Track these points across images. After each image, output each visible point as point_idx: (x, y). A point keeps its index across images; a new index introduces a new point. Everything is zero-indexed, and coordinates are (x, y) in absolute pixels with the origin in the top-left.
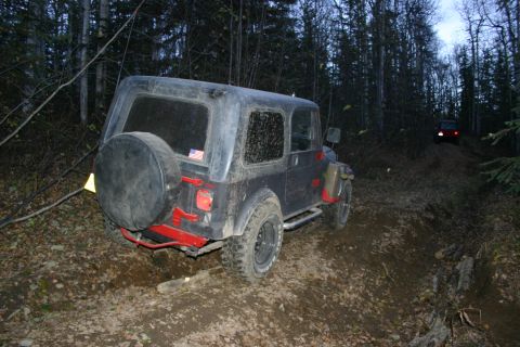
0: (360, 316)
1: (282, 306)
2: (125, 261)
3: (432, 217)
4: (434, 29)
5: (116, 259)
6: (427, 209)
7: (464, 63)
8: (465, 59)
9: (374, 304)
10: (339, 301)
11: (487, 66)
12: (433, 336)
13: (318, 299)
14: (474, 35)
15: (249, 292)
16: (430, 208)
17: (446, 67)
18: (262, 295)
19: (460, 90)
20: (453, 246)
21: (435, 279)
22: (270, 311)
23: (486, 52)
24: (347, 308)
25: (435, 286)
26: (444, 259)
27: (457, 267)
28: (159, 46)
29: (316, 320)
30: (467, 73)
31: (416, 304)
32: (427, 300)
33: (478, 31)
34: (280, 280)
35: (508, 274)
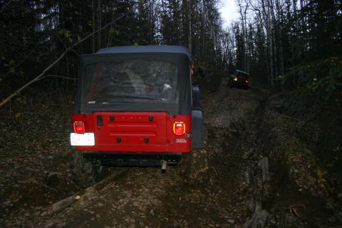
0: (205, 209)
1: (152, 211)
2: (25, 187)
3: (235, 131)
4: (219, 11)
5: (17, 186)
6: (231, 126)
7: (238, 32)
8: (238, 30)
9: (212, 198)
10: (190, 200)
11: (251, 34)
12: (259, 219)
13: (175, 201)
14: (243, 15)
15: (125, 203)
16: (233, 125)
17: (227, 35)
18: (136, 204)
19: (235, 49)
20: (251, 150)
21: (247, 175)
22: (144, 217)
23: (250, 25)
24: (196, 205)
25: (248, 180)
26: (248, 159)
27: (259, 164)
28: (39, 22)
29: (177, 218)
30: (239, 38)
31: (238, 193)
32: (245, 191)
33: (245, 13)
34: (147, 190)
35: (298, 169)
